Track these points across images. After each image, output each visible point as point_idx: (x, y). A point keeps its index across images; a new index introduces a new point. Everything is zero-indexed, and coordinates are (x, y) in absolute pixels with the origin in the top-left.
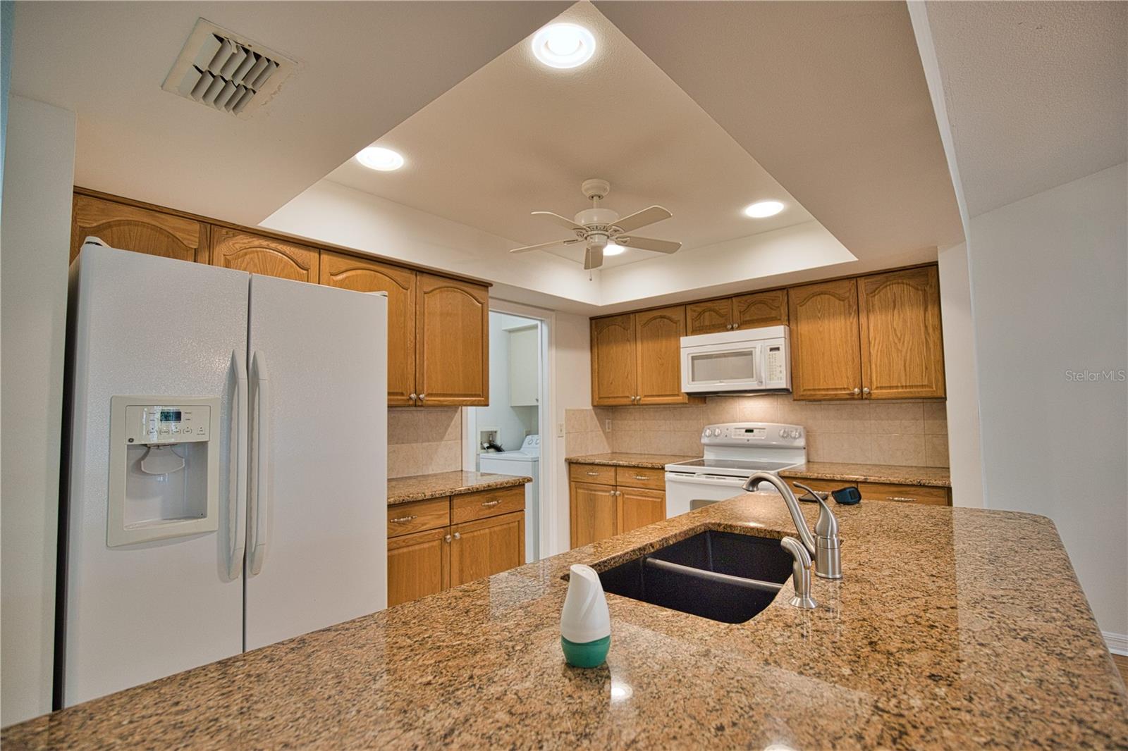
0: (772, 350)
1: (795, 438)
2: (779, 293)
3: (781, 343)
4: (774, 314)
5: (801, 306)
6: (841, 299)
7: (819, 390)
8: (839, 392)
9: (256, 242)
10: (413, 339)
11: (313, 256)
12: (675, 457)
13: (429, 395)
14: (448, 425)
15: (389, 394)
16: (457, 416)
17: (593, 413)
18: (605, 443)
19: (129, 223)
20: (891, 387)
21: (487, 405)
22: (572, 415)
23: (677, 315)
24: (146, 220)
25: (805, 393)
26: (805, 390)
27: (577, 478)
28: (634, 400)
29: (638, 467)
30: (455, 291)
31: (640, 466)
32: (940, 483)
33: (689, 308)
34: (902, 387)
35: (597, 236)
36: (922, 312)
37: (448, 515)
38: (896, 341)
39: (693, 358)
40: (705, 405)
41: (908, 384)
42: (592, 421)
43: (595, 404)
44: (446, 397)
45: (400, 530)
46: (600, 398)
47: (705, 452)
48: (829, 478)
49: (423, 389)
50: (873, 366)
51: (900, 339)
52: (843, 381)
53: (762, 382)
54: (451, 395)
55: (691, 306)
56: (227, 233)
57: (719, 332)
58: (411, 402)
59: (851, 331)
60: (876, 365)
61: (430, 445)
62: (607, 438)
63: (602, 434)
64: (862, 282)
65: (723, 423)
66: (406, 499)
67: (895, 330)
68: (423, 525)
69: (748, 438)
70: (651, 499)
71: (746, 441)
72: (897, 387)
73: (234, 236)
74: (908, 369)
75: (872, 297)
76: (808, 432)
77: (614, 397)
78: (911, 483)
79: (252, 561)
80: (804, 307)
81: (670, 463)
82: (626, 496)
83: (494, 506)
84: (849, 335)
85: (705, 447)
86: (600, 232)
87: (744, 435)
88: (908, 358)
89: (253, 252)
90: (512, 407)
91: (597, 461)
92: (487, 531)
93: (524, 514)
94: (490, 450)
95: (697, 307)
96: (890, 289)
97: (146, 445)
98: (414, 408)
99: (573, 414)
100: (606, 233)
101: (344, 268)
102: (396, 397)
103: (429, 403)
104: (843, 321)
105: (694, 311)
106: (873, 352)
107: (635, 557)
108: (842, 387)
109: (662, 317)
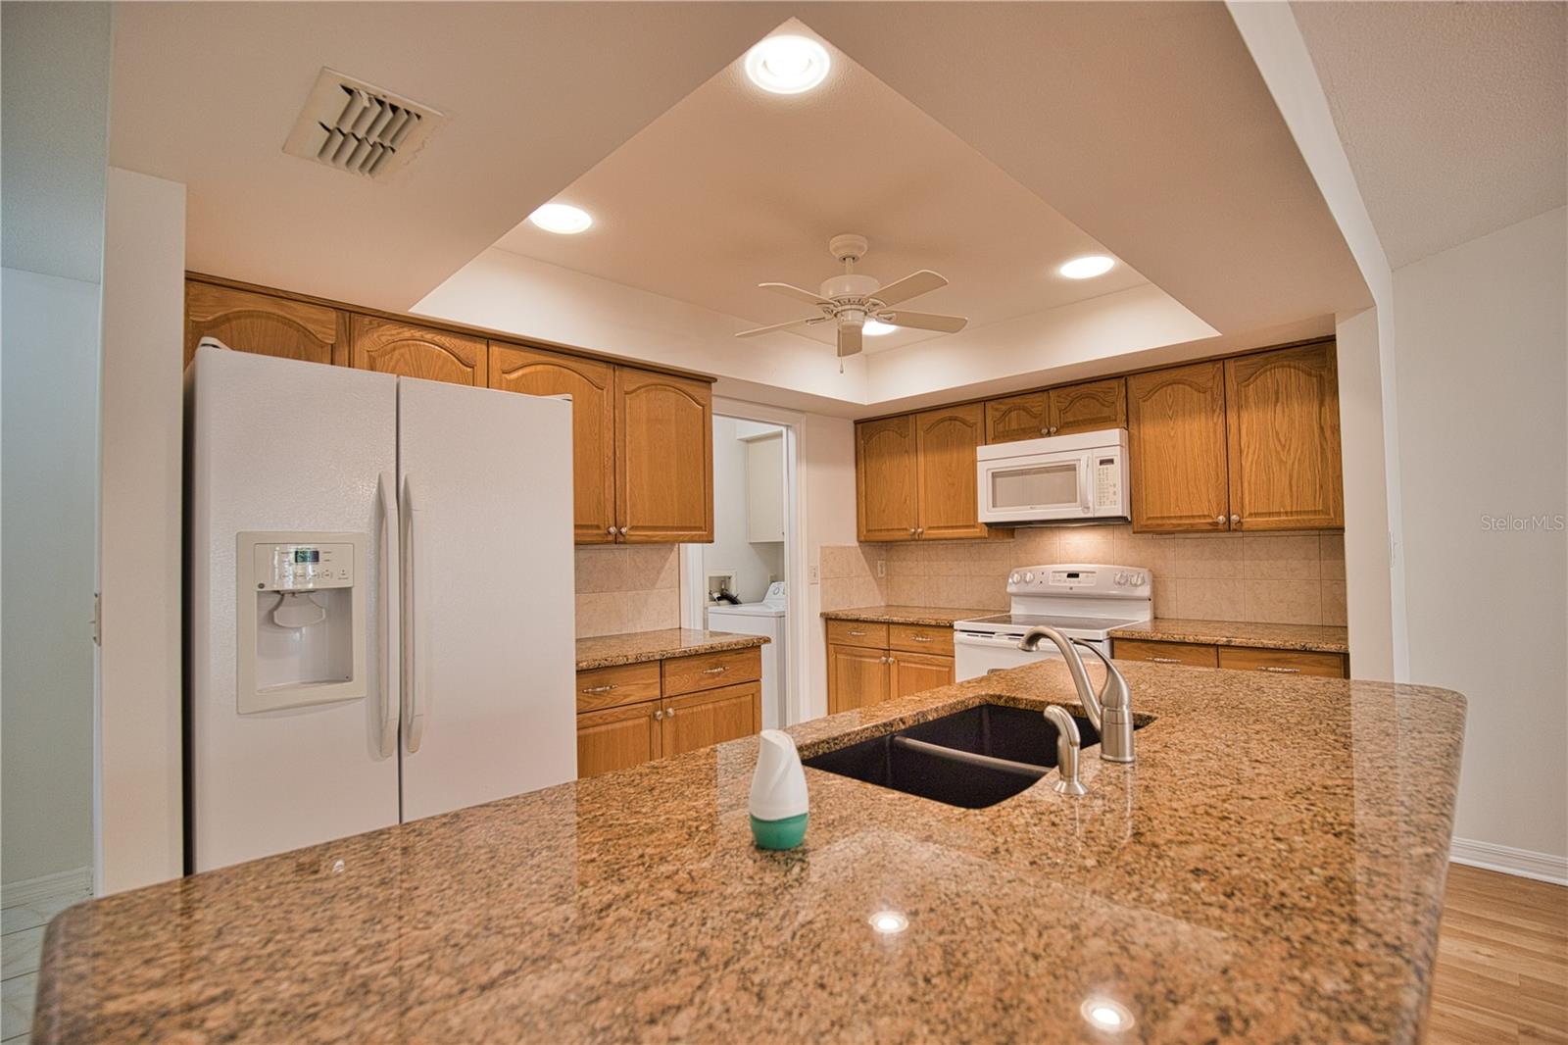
0: (1102, 462)
1: (1136, 585)
2: (1114, 383)
3: (1116, 453)
4: (1106, 412)
5: (1144, 401)
6: (1202, 390)
7: (1169, 518)
8: (1197, 521)
9: (407, 333)
10: (611, 454)
11: (481, 348)
12: (970, 612)
13: (633, 528)
14: (662, 568)
15: (576, 527)
16: (673, 556)
17: (859, 550)
18: (877, 592)
19: (250, 314)
20: (1270, 514)
21: (712, 542)
22: (829, 554)
23: (973, 415)
24: (270, 309)
25: (1149, 522)
26: (1149, 519)
27: (837, 639)
28: (915, 533)
29: (917, 624)
30: (665, 390)
31: (921, 623)
32: (1333, 648)
33: (988, 405)
34: (1286, 513)
35: (850, 312)
36: (1316, 408)
37: (659, 685)
38: (1279, 448)
39: (995, 475)
40: (1012, 540)
41: (1294, 510)
42: (858, 560)
43: (862, 539)
44: (656, 530)
45: (596, 703)
46: (868, 531)
47: (1013, 605)
48: (1178, 640)
49: (626, 521)
50: (1246, 485)
51: (1284, 446)
52: (1203, 505)
53: (1088, 508)
54: (663, 528)
55: (993, 403)
56: (371, 323)
57: (1031, 438)
58: (610, 538)
59: (1215, 432)
60: (1249, 483)
61: (638, 594)
62: (879, 585)
63: (873, 581)
64: (1230, 365)
65: (1039, 564)
66: (604, 663)
67: (1277, 434)
68: (626, 696)
69: (1072, 585)
70: (934, 668)
71: (1069, 590)
72: (1279, 514)
73: (379, 326)
74: (1294, 489)
75: (1245, 387)
76: (1154, 576)
77: (888, 530)
78: (1292, 647)
79: (408, 736)
80: (1148, 403)
81: (960, 620)
82: (902, 664)
83: (719, 673)
84: (1212, 441)
85: (1013, 598)
86: (853, 307)
87: (1065, 581)
88: (1295, 472)
89: (403, 346)
90: (751, 543)
91: (863, 617)
92: (710, 706)
93: (760, 685)
94: (721, 602)
95: (1000, 403)
96: (1271, 375)
97: (278, 592)
98: (616, 546)
99: (832, 553)
100: (863, 308)
101: (520, 364)
102: (590, 532)
103: (633, 538)
104: (1203, 419)
105: (996, 410)
106: (1246, 464)
107: (877, 734)
108: (1201, 513)
109: (951, 419)
